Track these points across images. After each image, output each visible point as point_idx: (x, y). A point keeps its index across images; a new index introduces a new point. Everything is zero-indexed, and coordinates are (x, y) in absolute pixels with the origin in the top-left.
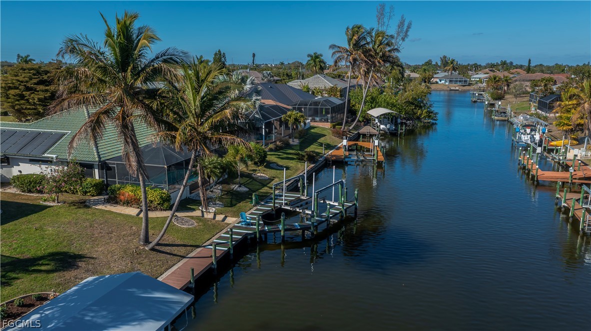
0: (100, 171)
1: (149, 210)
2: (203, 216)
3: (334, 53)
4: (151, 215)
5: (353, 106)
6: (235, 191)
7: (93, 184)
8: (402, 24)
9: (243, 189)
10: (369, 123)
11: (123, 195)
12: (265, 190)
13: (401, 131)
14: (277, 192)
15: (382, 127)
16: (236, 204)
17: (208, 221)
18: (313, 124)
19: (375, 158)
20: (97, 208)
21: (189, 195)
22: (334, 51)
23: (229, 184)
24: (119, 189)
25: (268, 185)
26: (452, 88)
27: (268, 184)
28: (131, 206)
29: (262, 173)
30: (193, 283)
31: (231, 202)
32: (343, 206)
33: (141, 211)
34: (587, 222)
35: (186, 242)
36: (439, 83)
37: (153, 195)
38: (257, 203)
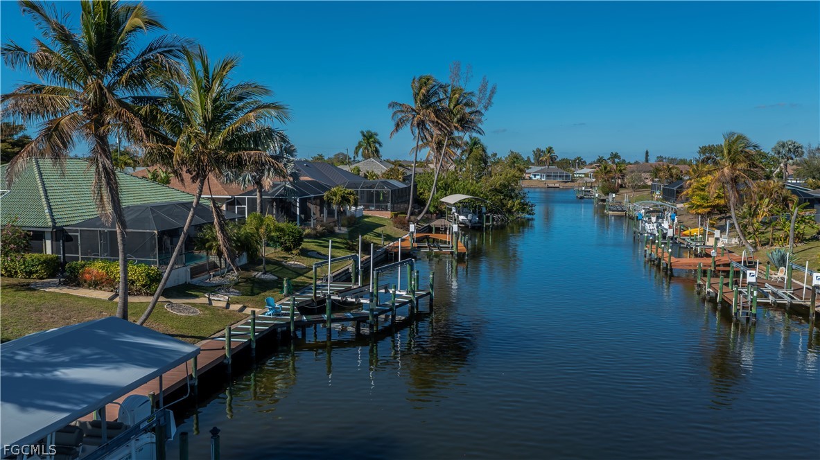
0: (54, 242)
1: (129, 294)
2: (210, 304)
3: (395, 113)
4: (131, 299)
5: (421, 194)
6: (258, 278)
7: (42, 260)
8: (484, 87)
9: (269, 277)
10: (442, 216)
11: (89, 273)
12: (301, 279)
13: (488, 224)
14: (319, 282)
15: (461, 218)
16: (260, 293)
17: (219, 310)
18: (365, 213)
19: (454, 250)
20: (47, 290)
21: (189, 280)
22: (395, 110)
23: (249, 271)
24: (83, 266)
25: (305, 275)
26: (550, 185)
27: (305, 273)
28: (101, 289)
29: (295, 261)
30: (195, 379)
31: (252, 290)
32: (414, 294)
33: (117, 295)
34: (741, 304)
35: (184, 332)
36: (534, 178)
37: (136, 272)
38: (289, 294)
